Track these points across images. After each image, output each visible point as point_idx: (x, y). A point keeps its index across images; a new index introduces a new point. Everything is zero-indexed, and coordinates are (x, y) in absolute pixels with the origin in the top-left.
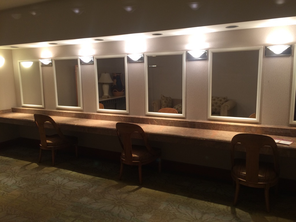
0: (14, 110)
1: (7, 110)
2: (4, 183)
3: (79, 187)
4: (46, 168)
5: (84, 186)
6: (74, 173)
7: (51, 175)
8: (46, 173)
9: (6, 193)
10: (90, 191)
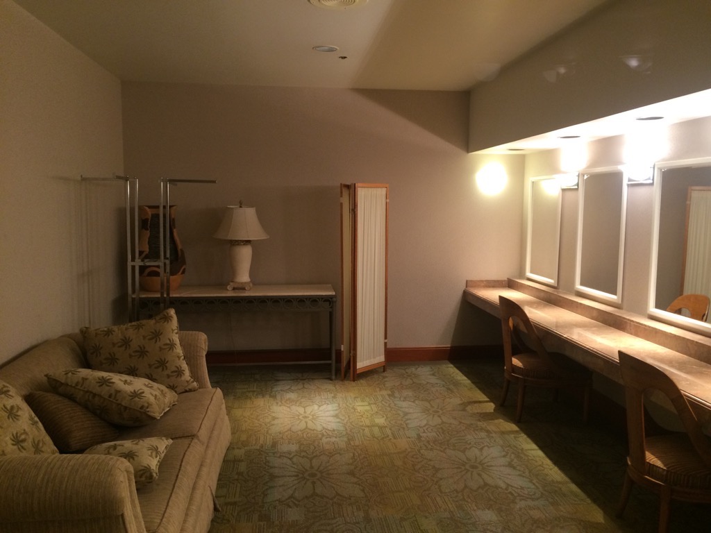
0: (511, 284)
1: (498, 281)
3: (509, 486)
5: (522, 488)
7: (492, 437)
8: (487, 432)
9: (390, 437)
10: (521, 505)
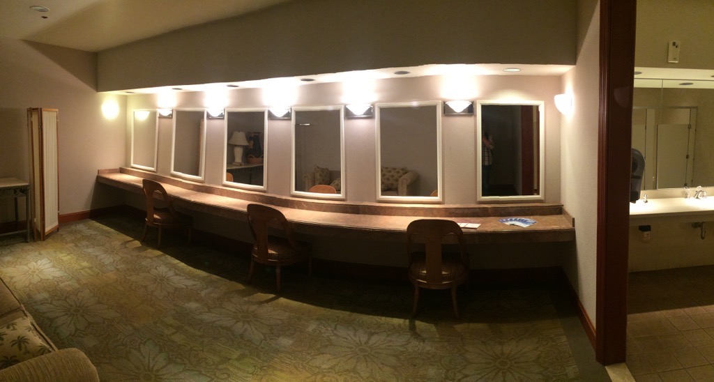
0: (122, 171)
1: (115, 169)
2: (101, 260)
3: (187, 286)
4: (150, 250)
5: (194, 285)
6: (182, 265)
7: (155, 261)
8: (150, 258)
9: (101, 273)
10: (203, 293)
